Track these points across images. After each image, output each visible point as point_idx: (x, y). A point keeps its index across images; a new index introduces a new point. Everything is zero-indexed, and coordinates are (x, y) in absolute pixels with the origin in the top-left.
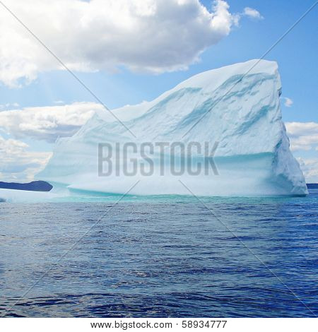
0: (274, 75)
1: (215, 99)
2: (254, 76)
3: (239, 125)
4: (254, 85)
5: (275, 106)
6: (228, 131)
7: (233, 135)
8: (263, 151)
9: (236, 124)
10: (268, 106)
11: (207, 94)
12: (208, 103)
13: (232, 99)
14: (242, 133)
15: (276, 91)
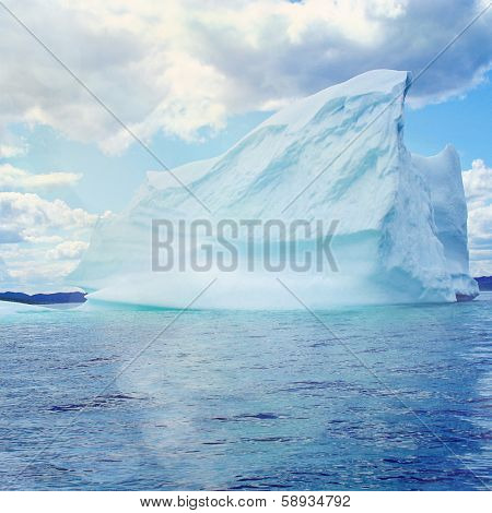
0: (389, 94)
1: (304, 142)
2: (361, 100)
3: (333, 184)
4: (361, 113)
5: (389, 147)
6: (317, 196)
7: (323, 202)
8: (364, 228)
9: (329, 183)
10: (377, 149)
11: (292, 134)
12: (294, 150)
13: (328, 140)
14: (337, 198)
15: (392, 122)
